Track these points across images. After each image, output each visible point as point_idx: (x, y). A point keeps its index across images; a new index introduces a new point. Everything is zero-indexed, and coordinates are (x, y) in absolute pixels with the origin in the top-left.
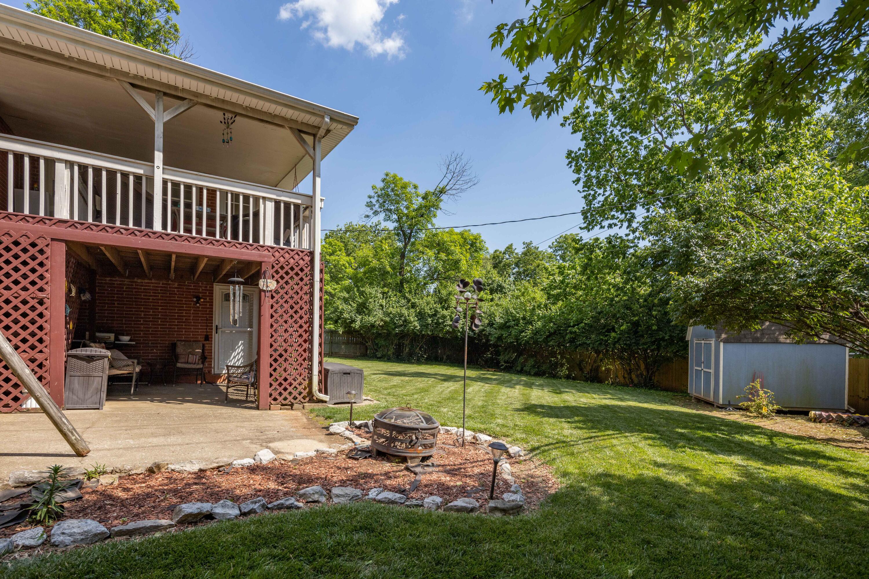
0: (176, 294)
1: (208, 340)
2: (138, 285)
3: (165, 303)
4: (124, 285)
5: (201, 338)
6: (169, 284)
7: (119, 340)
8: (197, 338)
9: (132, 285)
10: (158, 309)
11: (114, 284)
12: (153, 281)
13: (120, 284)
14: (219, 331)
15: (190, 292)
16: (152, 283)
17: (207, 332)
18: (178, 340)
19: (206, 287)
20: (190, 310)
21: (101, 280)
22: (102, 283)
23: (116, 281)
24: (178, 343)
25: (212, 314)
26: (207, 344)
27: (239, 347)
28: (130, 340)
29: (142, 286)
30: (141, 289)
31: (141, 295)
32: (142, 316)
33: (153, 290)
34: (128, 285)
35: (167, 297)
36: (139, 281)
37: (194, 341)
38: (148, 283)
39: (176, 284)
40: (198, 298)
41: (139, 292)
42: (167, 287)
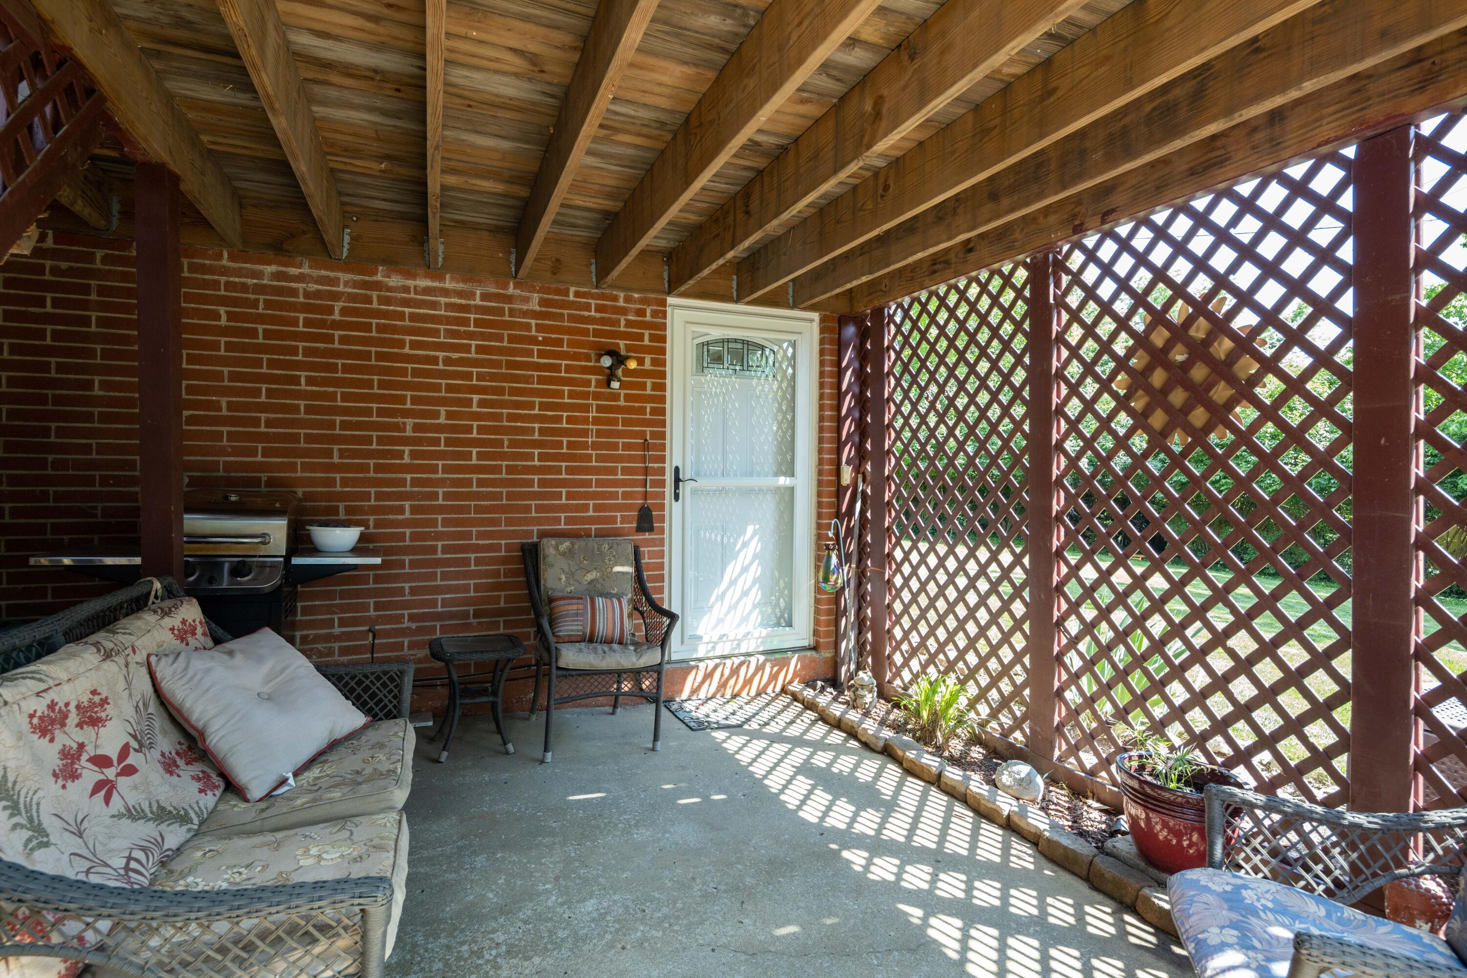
0: (534, 341)
1: (651, 529)
2: (387, 301)
3: (493, 377)
4: (336, 296)
5: (626, 521)
6: (509, 299)
7: (314, 550)
8: (613, 520)
9: (369, 300)
10: (469, 403)
11: (294, 292)
12: (448, 284)
13: (318, 294)
14: (686, 489)
15: (586, 332)
16: (445, 292)
17: (645, 496)
18: (543, 534)
19: (641, 313)
20: (586, 408)
21: (239, 273)
22: (244, 288)
23: (301, 278)
24: (549, 547)
25: (663, 424)
26: (648, 543)
27: (745, 545)
28: (356, 551)
29: (406, 303)
30: (401, 316)
31: (401, 344)
32: (409, 433)
33: (448, 320)
34: (352, 298)
35: (500, 351)
36: (395, 281)
37: (600, 534)
38: (427, 291)
39: (536, 297)
40: (619, 360)
41: (394, 330)
42: (500, 312)
